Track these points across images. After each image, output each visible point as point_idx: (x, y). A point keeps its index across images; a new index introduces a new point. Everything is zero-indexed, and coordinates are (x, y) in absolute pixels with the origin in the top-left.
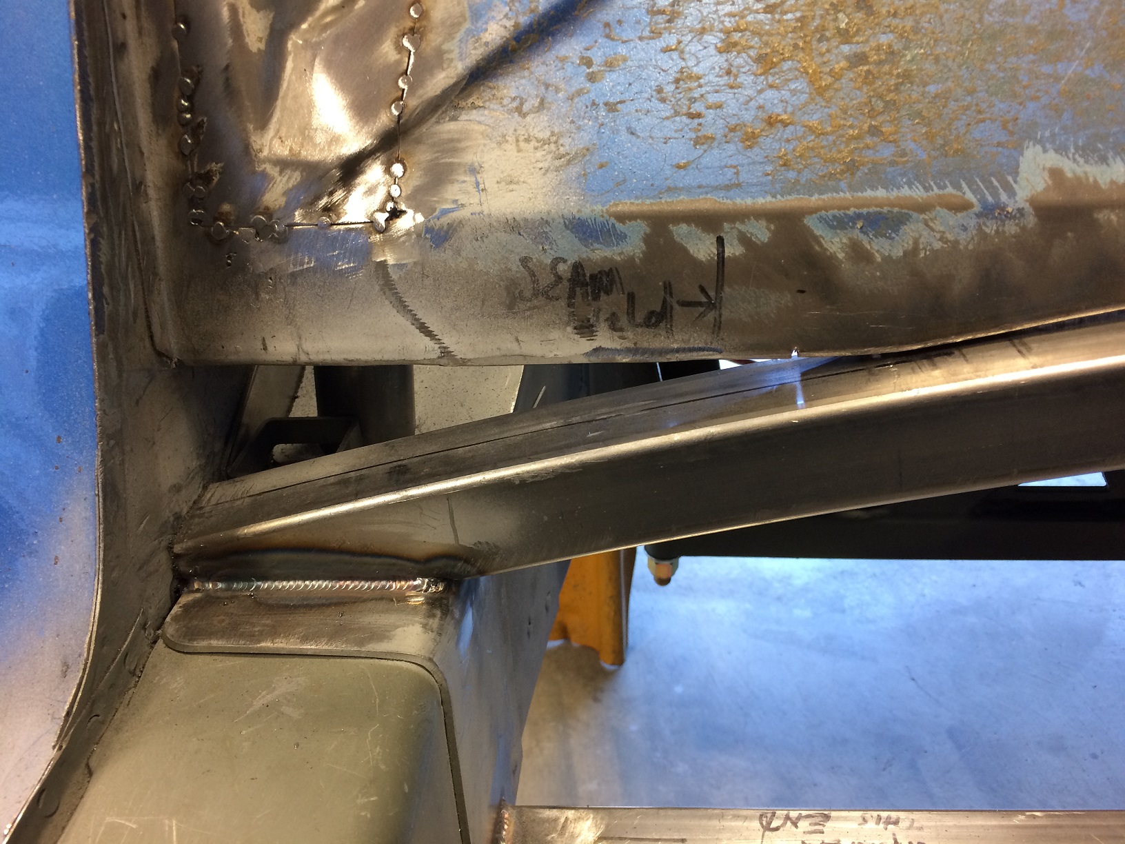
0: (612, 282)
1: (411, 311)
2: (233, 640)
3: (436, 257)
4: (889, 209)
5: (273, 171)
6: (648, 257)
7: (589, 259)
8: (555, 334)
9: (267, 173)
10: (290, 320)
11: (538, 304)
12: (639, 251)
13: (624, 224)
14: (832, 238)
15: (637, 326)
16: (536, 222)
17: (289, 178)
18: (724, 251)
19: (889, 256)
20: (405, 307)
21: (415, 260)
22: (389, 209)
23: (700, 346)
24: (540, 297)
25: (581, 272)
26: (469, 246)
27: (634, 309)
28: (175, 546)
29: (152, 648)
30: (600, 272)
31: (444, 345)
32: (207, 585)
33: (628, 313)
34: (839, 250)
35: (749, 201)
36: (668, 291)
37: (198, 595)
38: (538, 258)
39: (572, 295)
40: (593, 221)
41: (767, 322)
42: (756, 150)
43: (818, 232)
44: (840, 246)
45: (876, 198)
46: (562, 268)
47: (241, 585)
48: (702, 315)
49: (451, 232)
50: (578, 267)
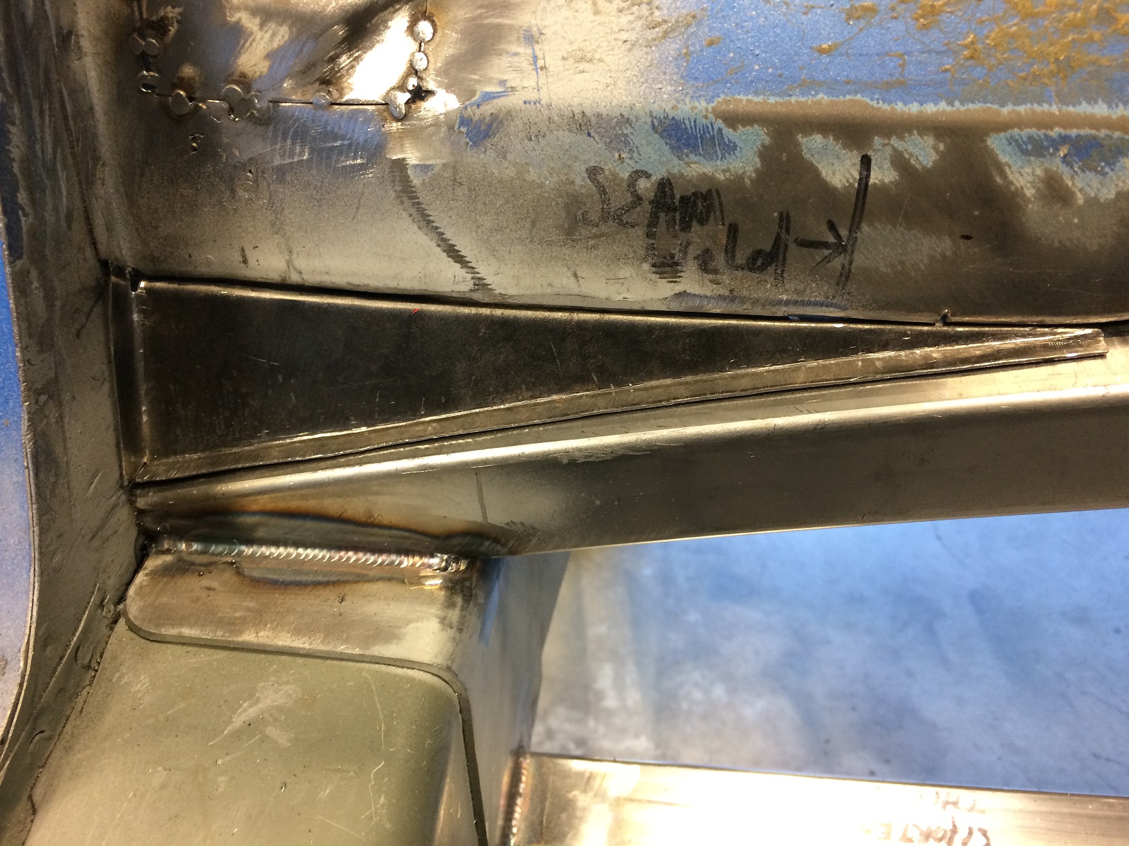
0: (709, 209)
1: (437, 228)
2: (208, 629)
3: (474, 160)
4: (1108, 132)
5: (250, 23)
6: (763, 177)
7: (682, 176)
8: (626, 272)
9: (242, 26)
10: (277, 228)
11: (606, 231)
12: (751, 169)
13: (735, 129)
14: (1021, 167)
15: (737, 268)
16: (612, 119)
17: (274, 35)
18: (868, 176)
19: (1096, 199)
20: (429, 222)
21: (444, 161)
22: (411, 88)
23: (818, 299)
24: (611, 222)
25: (669, 193)
26: (519, 146)
27: (735, 246)
28: (139, 499)
29: (112, 629)
30: (694, 194)
31: (479, 276)
32: (179, 545)
33: (726, 251)
34: (1029, 185)
35: (914, 108)
36: (784, 226)
37: (168, 558)
38: (612, 169)
39: (653, 222)
40: (693, 124)
41: (913, 274)
42: (935, 33)
43: (1003, 158)
44: (1030, 179)
45: (1093, 116)
46: (643, 184)
47: (220, 549)
48: (827, 259)
49: (494, 125)
50: (665, 186)
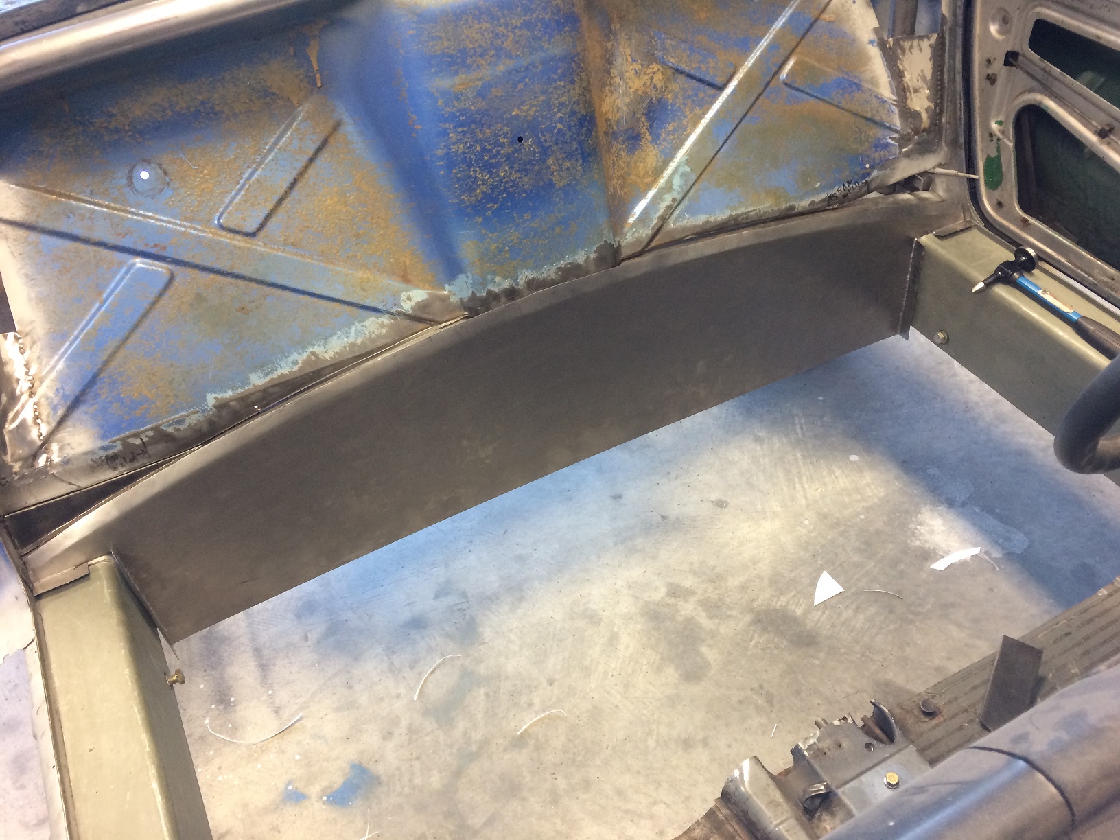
0: (117, 457)
3: (68, 466)
4: (180, 418)
6: (124, 448)
7: (109, 454)
8: (107, 473)
9: (11, 465)
10: (32, 494)
11: (99, 468)
12: (121, 448)
13: (114, 444)
14: (169, 429)
15: (128, 463)
16: (91, 451)
18: (143, 440)
19: (185, 428)
20: (64, 481)
21: (62, 469)
23: (147, 462)
25: (108, 457)
26: (76, 461)
27: (126, 460)
30: (113, 456)
31: (77, 485)
34: (172, 431)
35: (144, 428)
36: (133, 454)
38: (95, 458)
39: (108, 463)
40: (106, 446)
43: (165, 429)
45: (176, 417)
49: (70, 459)
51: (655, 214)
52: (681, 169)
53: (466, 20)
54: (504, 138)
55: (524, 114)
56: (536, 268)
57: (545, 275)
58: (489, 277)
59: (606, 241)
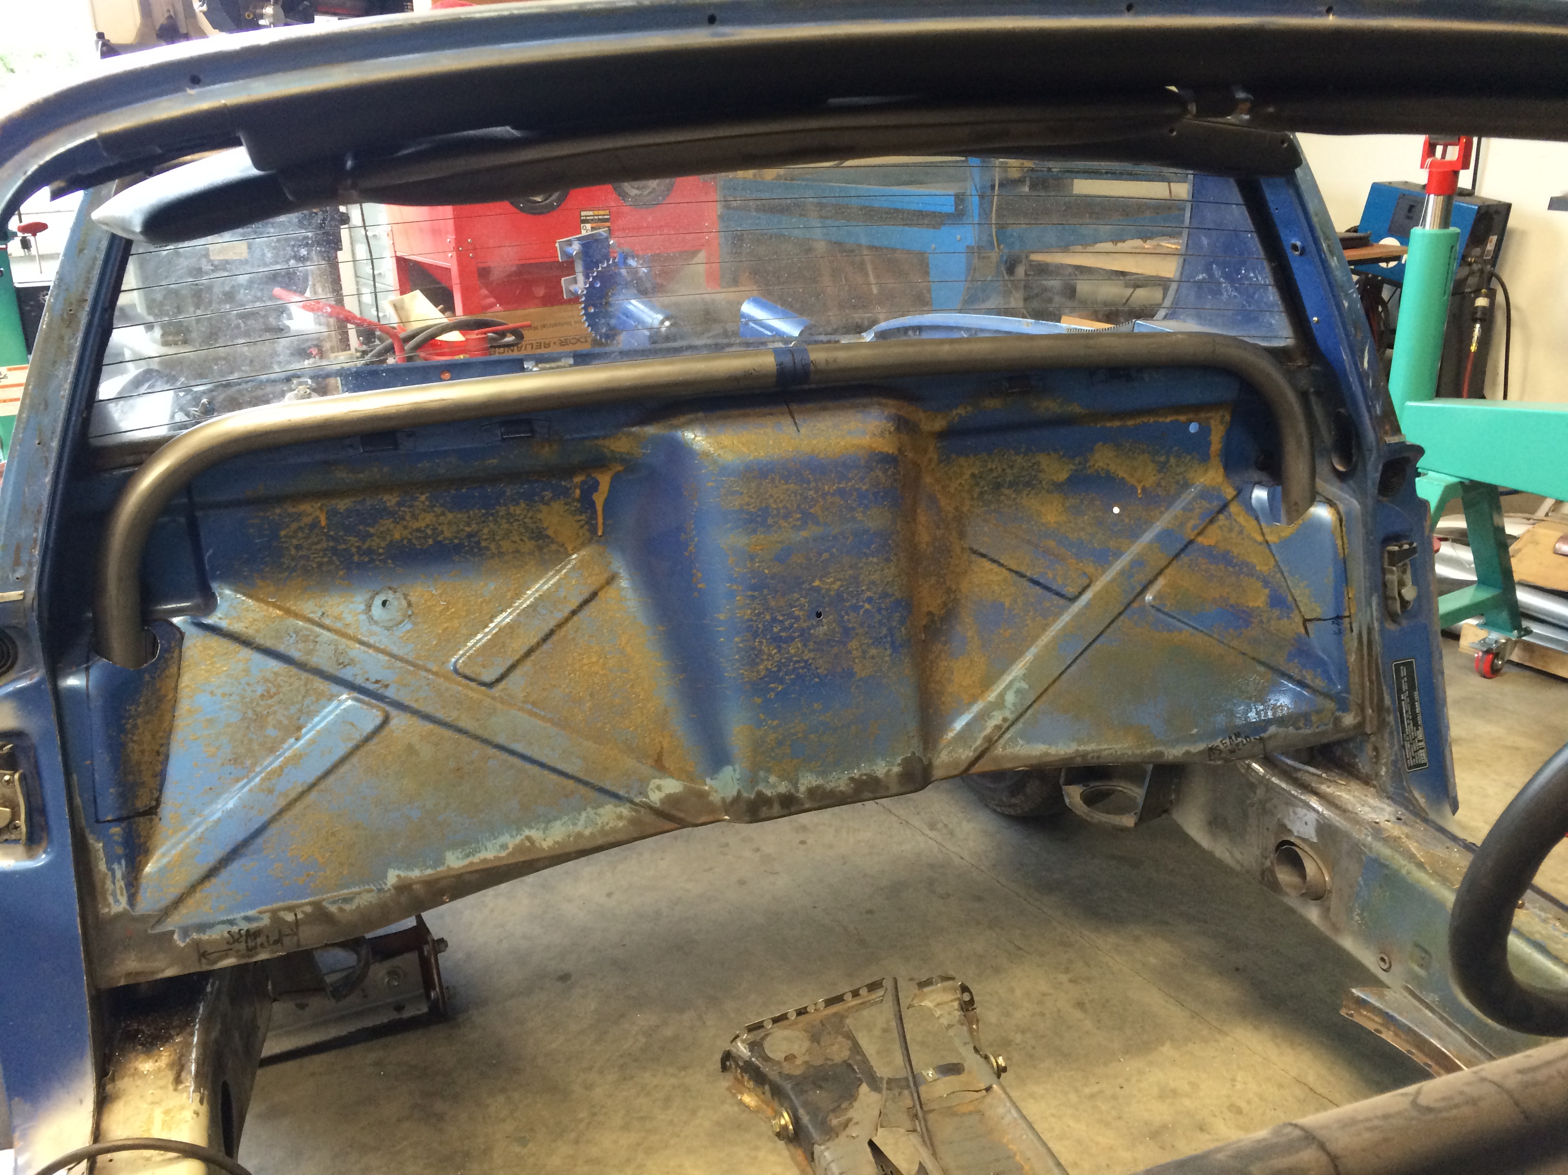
0: (260, 934)
4: (349, 896)
6: (272, 923)
7: (252, 928)
12: (268, 922)
13: (262, 915)
14: (332, 907)
18: (297, 917)
19: (352, 907)
25: (249, 932)
30: (256, 931)
34: (335, 910)
35: (303, 901)
36: (280, 933)
38: (234, 931)
40: (252, 917)
43: (327, 906)
45: (345, 893)
46: (242, 932)
51: (980, 732)
52: (1017, 685)
53: (773, 480)
54: (800, 610)
55: (827, 587)
56: (823, 773)
57: (832, 785)
58: (762, 774)
59: (913, 753)
